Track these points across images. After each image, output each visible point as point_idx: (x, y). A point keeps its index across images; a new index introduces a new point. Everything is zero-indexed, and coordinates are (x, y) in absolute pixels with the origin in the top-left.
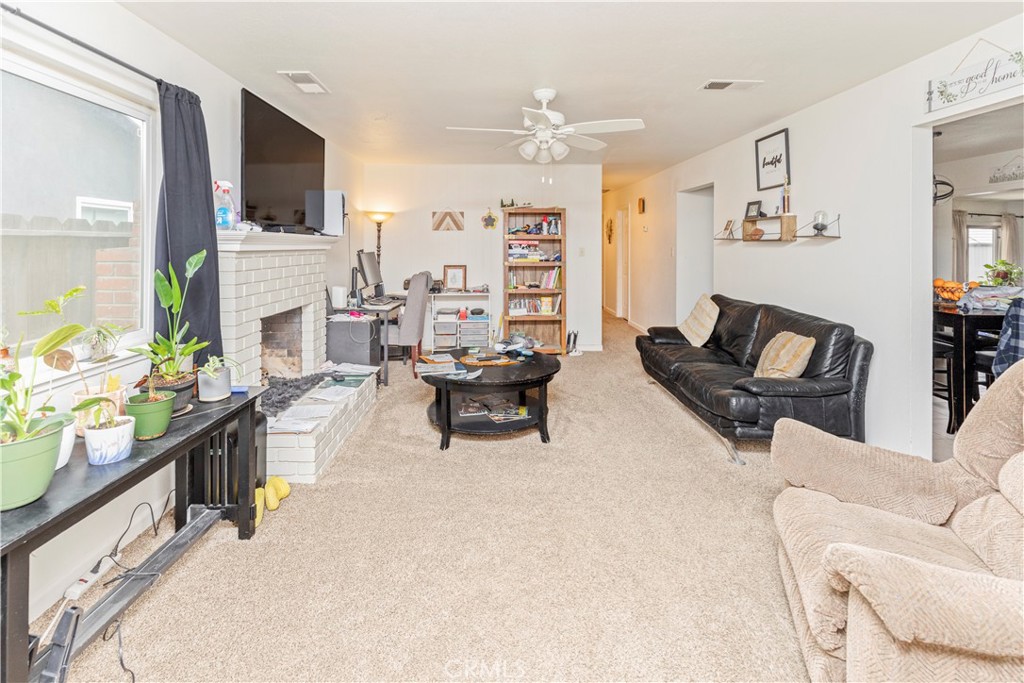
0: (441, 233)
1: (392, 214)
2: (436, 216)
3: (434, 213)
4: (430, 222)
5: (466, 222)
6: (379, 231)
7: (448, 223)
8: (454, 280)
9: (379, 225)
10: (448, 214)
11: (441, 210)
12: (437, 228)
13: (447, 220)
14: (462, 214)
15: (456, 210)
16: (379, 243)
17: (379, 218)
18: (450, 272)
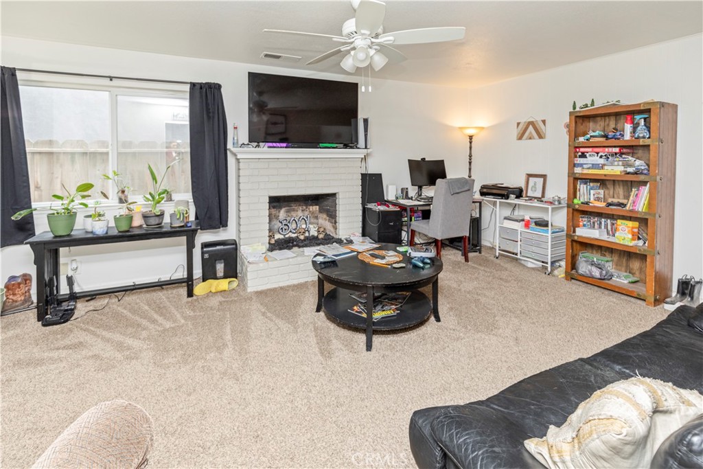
0: (524, 142)
1: (483, 128)
2: (521, 126)
3: (518, 124)
4: (515, 132)
5: (548, 130)
6: (471, 143)
7: (531, 133)
8: (534, 189)
9: (471, 137)
10: (531, 123)
11: (524, 120)
12: (520, 138)
13: (531, 130)
14: (544, 122)
15: (538, 118)
16: (470, 153)
17: (470, 132)
18: (532, 180)
